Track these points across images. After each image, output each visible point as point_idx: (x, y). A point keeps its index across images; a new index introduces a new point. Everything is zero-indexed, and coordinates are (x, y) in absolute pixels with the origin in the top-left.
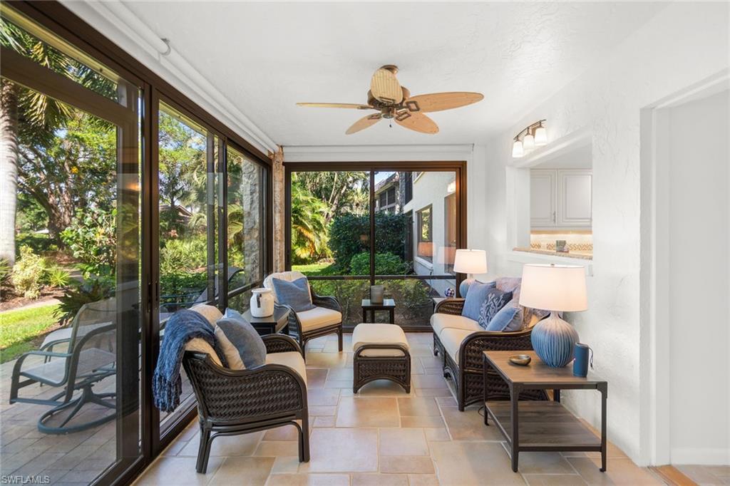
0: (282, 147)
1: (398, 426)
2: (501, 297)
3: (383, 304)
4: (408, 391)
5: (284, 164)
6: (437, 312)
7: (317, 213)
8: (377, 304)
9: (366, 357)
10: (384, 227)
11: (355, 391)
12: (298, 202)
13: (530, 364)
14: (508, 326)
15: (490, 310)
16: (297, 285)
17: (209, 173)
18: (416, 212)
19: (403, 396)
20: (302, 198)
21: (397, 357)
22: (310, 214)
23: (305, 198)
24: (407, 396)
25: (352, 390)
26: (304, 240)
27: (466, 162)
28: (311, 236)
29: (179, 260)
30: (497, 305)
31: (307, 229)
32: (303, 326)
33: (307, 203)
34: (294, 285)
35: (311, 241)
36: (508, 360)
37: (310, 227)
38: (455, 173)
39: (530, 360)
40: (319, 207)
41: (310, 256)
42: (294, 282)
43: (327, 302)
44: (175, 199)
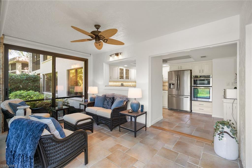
0: (3, 35)
2: (112, 98)
4: (92, 132)
5: (4, 44)
6: (87, 107)
15: (109, 102)
21: (89, 122)
27: (88, 59)
30: (111, 101)
36: (128, 112)
38: (84, 62)
42: (19, 104)
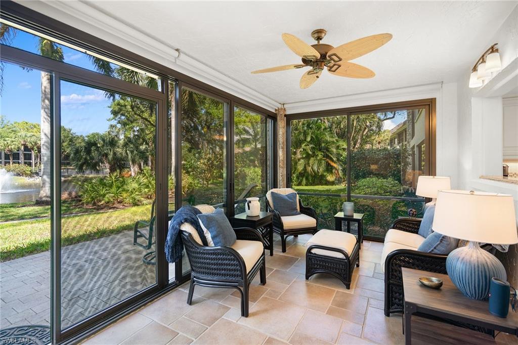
0: (283, 104)
1: (324, 312)
3: (353, 216)
4: (348, 287)
5: (285, 116)
6: (393, 228)
7: (340, 149)
8: (348, 216)
9: (315, 254)
10: (386, 159)
11: (307, 278)
12: (327, 142)
13: (442, 288)
14: (435, 248)
16: (288, 197)
17: (263, 124)
18: (417, 146)
19: (343, 290)
20: (328, 138)
21: (339, 258)
22: (334, 150)
23: (332, 139)
24: (347, 291)
25: (304, 277)
26: (331, 168)
27: (435, 98)
28: (335, 165)
29: (254, 180)
31: (333, 161)
32: (284, 226)
33: (333, 142)
34: (286, 197)
35: (336, 169)
36: (418, 280)
37: (335, 159)
38: (424, 109)
39: (441, 284)
40: (343, 145)
41: (336, 179)
42: (286, 195)
43: (308, 211)
44: (257, 144)
